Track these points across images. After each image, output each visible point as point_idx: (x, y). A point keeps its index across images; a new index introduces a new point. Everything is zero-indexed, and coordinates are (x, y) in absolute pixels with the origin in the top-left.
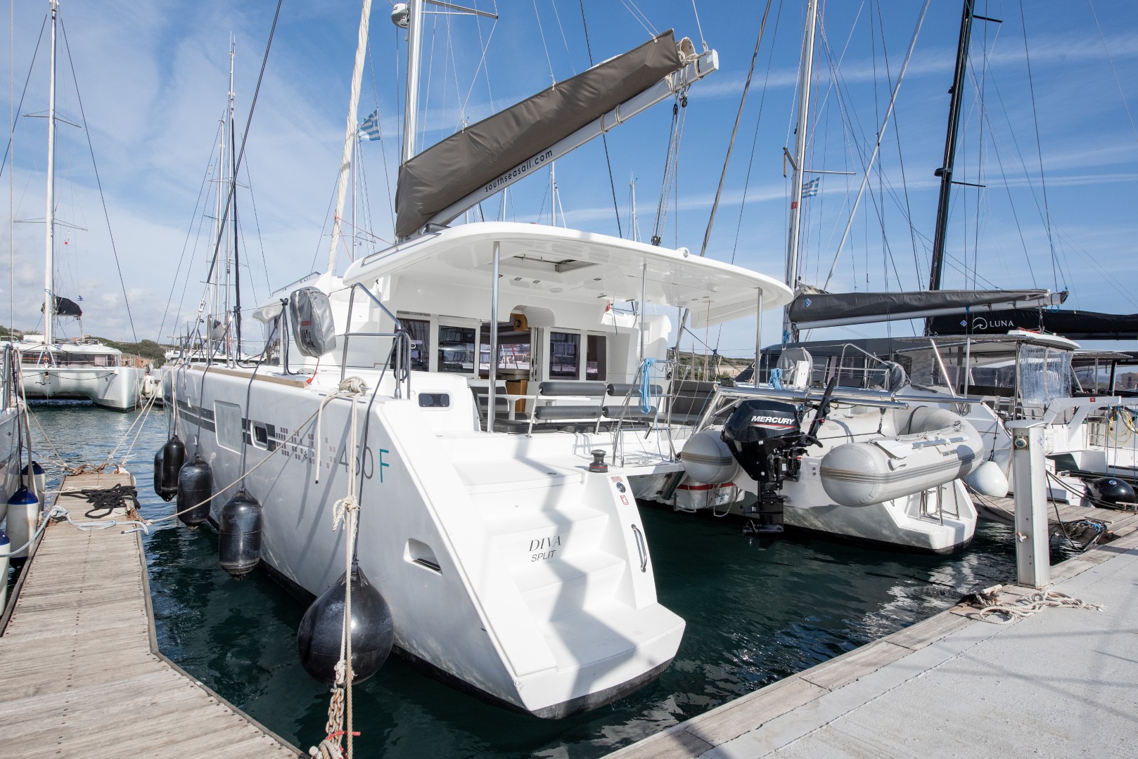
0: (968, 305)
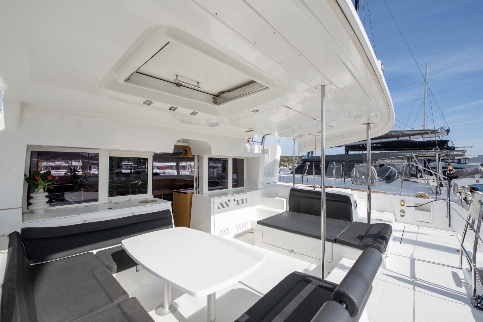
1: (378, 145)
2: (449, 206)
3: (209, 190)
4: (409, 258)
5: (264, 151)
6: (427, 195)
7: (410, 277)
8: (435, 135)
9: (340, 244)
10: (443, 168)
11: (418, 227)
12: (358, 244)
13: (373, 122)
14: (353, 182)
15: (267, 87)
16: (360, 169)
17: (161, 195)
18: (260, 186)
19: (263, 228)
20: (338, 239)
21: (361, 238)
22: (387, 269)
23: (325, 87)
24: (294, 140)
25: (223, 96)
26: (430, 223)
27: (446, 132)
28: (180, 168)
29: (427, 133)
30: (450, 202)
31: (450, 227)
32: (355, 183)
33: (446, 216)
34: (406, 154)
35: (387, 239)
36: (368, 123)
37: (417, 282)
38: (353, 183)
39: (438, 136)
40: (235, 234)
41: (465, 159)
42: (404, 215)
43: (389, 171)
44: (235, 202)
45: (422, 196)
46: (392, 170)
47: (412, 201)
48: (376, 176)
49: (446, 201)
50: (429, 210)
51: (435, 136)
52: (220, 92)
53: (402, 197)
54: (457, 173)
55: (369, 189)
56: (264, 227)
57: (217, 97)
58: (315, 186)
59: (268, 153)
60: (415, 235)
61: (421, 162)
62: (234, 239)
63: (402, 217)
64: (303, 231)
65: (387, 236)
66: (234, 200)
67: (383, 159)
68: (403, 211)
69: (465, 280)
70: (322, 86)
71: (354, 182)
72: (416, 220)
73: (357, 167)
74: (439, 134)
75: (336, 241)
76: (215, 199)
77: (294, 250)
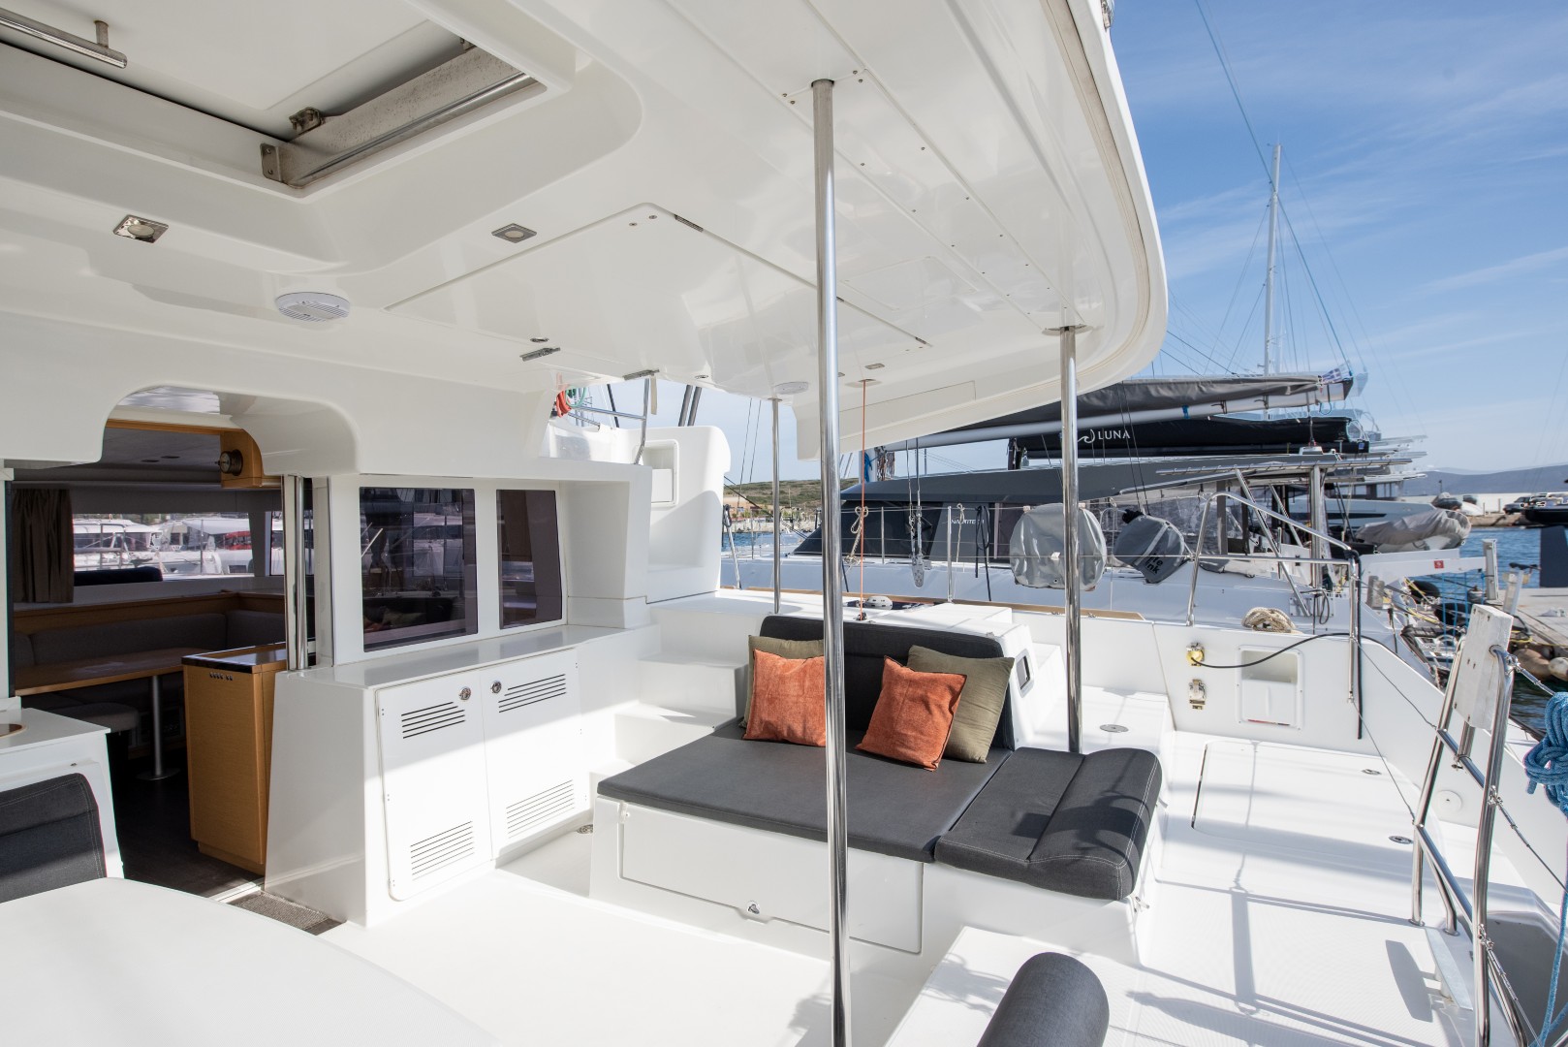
0: (1185, 403)
1: (1122, 435)
2: (1358, 655)
3: (369, 647)
4: (1229, 896)
5: (654, 457)
6: (1281, 617)
7: (1233, 992)
8: (1308, 399)
9: (954, 868)
10: (1330, 516)
11: (1255, 745)
12: (1023, 861)
13: (1087, 323)
14: (1020, 578)
15: (531, 82)
16: (1046, 524)
17: (149, 679)
18: (632, 611)
19: (624, 813)
20: (942, 846)
21: (1035, 827)
22: (1144, 962)
23: (835, 89)
24: (775, 401)
25: (319, 135)
26: (1293, 728)
27: (1341, 387)
28: (272, 539)
29: (1280, 391)
30: (1363, 641)
31: (1360, 737)
32: (1026, 582)
33: (1350, 695)
34: (1214, 472)
35: (1142, 824)
36: (1067, 328)
37: (1262, 1015)
38: (1017, 582)
39: (1317, 402)
40: (502, 850)
41: (1390, 483)
42: (1203, 702)
43: (1158, 537)
44: (501, 695)
45: (1267, 622)
46: (1166, 532)
47: (1231, 642)
48: (1103, 549)
49: (1346, 638)
50: (1287, 678)
51: (1305, 402)
52: (302, 114)
53: (1199, 632)
54: (1375, 534)
55: (1071, 600)
56: (631, 810)
57: (288, 146)
58: (871, 601)
59: (670, 466)
60: (1242, 802)
61: (1261, 497)
62: (500, 871)
63: (1196, 707)
64: (797, 818)
65: (1141, 812)
66: (497, 687)
67: (1136, 491)
68: (1199, 685)
69: (1438, 977)
70: (819, 86)
71: (1022, 579)
72: (1246, 719)
73: (1032, 516)
74: (1318, 392)
75: (932, 854)
76: (382, 694)
77: (758, 907)
